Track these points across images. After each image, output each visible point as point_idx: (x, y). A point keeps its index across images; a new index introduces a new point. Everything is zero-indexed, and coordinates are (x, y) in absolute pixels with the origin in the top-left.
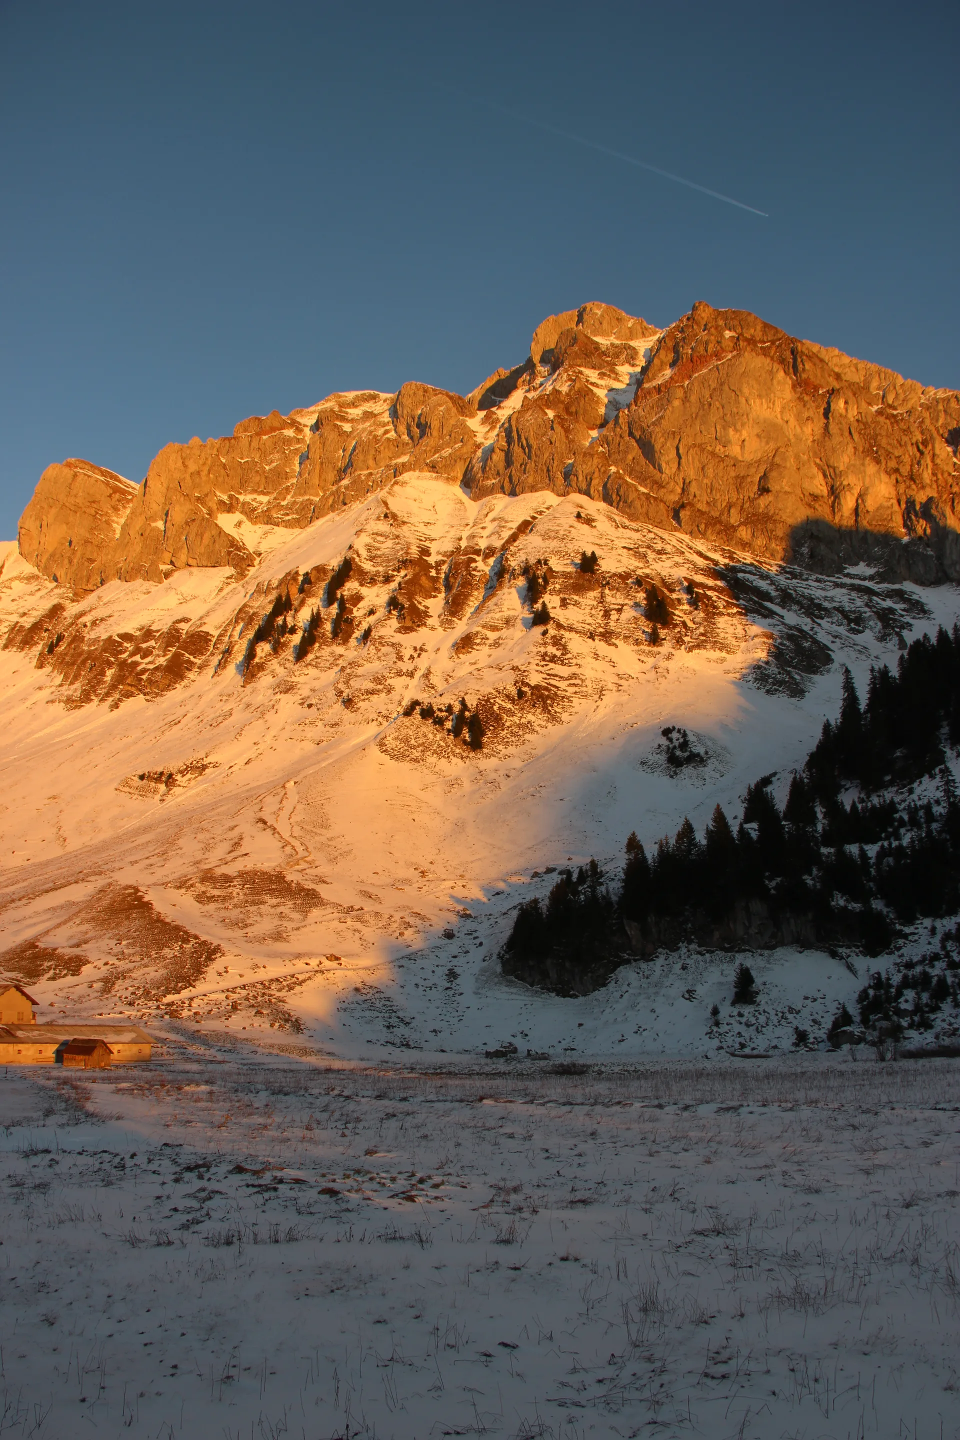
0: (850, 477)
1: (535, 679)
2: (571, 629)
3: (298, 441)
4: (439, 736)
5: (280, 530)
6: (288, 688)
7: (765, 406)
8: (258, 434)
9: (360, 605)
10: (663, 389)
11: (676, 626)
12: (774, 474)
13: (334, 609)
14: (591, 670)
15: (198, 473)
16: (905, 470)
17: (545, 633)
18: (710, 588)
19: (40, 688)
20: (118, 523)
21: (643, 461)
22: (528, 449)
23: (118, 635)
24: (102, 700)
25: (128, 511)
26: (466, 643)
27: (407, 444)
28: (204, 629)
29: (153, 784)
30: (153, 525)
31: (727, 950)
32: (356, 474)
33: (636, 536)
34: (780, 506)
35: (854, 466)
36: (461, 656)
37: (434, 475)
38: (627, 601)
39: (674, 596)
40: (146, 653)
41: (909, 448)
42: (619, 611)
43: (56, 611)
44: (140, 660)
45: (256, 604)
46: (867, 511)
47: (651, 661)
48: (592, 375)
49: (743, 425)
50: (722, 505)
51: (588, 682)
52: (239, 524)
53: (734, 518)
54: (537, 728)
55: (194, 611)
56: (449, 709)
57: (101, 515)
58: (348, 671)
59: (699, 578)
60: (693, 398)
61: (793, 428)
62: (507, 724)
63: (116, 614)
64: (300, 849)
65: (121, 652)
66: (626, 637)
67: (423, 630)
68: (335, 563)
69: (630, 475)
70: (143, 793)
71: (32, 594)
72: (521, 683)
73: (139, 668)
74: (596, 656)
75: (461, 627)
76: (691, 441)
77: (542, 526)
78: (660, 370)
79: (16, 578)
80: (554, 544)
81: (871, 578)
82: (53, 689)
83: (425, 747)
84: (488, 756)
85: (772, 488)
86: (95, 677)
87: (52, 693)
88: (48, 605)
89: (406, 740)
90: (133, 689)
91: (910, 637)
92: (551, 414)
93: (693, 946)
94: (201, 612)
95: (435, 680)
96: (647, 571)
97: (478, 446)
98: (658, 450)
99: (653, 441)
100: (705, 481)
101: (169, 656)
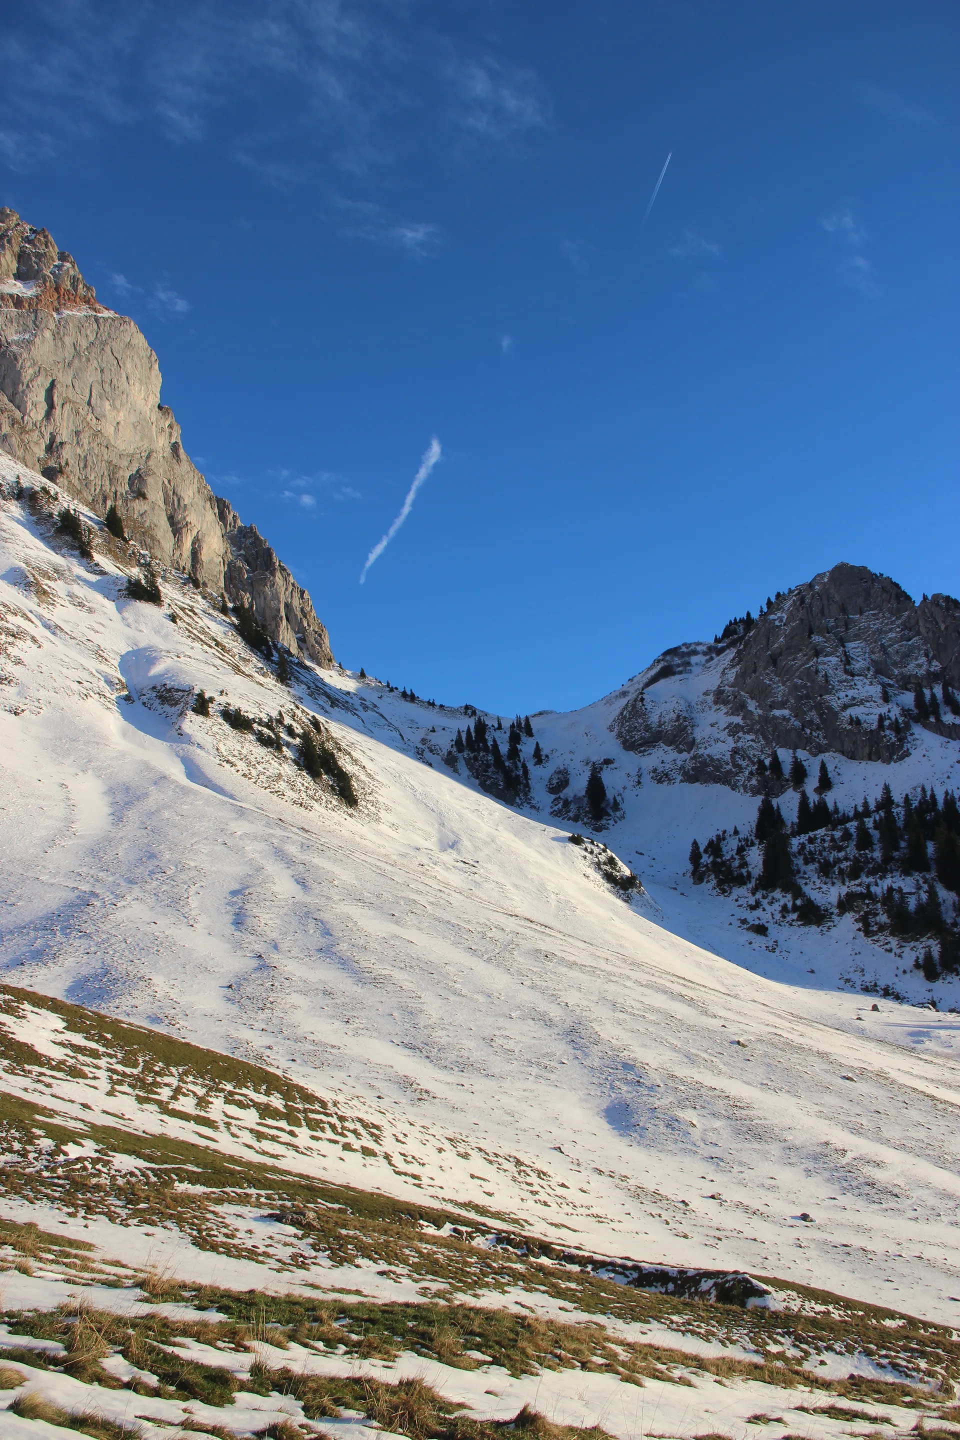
0: (192, 514)
7: (142, 395)
35: (196, 504)
49: (121, 404)
76: (65, 392)
98: (25, 382)
99: (19, 366)
100: (79, 451)
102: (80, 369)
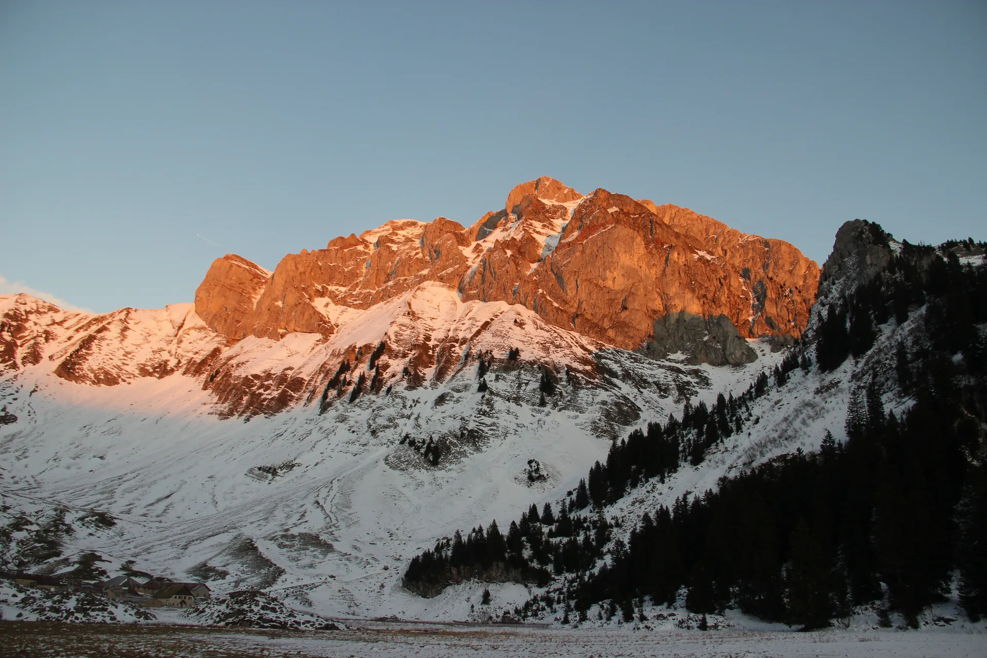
0: (676, 300)
1: (471, 426)
2: (498, 395)
3: (366, 253)
4: (416, 457)
5: (351, 310)
6: (343, 419)
7: (628, 258)
8: (342, 248)
9: (387, 371)
10: (571, 244)
11: (556, 395)
12: (630, 299)
13: (373, 372)
14: (504, 421)
15: (304, 273)
16: (710, 296)
17: (483, 397)
18: (579, 372)
19: (205, 404)
20: (256, 298)
21: (557, 287)
22: (494, 274)
23: (251, 375)
24: (240, 415)
25: (262, 291)
26: (441, 400)
27: (428, 262)
28: (300, 376)
29: (265, 473)
30: (276, 304)
31: (488, 582)
32: (397, 279)
33: (546, 335)
34: (633, 317)
35: (678, 293)
36: (438, 407)
37: (442, 284)
38: (532, 378)
39: (559, 376)
40: (267, 388)
41: (715, 282)
42: (527, 384)
43: (216, 352)
44: (263, 392)
45: (331, 363)
46: (685, 321)
47: (538, 416)
48: (538, 225)
49: (615, 269)
50: (599, 316)
51: (500, 429)
52: (327, 305)
53: (606, 324)
54: (468, 455)
55: (296, 362)
56: (424, 442)
57: (246, 293)
58: (376, 412)
59: (576, 365)
60: (588, 251)
61: (644, 270)
62: (453, 452)
63: (251, 360)
64: (333, 519)
65: (253, 386)
66: (528, 401)
67: (420, 389)
68: (376, 343)
69: (549, 295)
70: (260, 478)
71: (201, 339)
72: (463, 428)
73: (263, 397)
74: (508, 412)
75: (442, 388)
76: (584, 277)
77: (494, 327)
78: (573, 231)
79: (193, 328)
80: (498, 340)
81: (682, 362)
82: (212, 405)
83: (409, 462)
84: (440, 469)
85: (628, 307)
86: (237, 401)
87: (212, 407)
88: (210, 348)
89: (399, 458)
90: (258, 411)
91: (695, 402)
92: (509, 253)
93: (476, 580)
94: (300, 364)
95: (422, 421)
96: (547, 359)
97: (469, 267)
98: (566, 282)
100: (591, 301)
101: (280, 391)
102: (593, 262)
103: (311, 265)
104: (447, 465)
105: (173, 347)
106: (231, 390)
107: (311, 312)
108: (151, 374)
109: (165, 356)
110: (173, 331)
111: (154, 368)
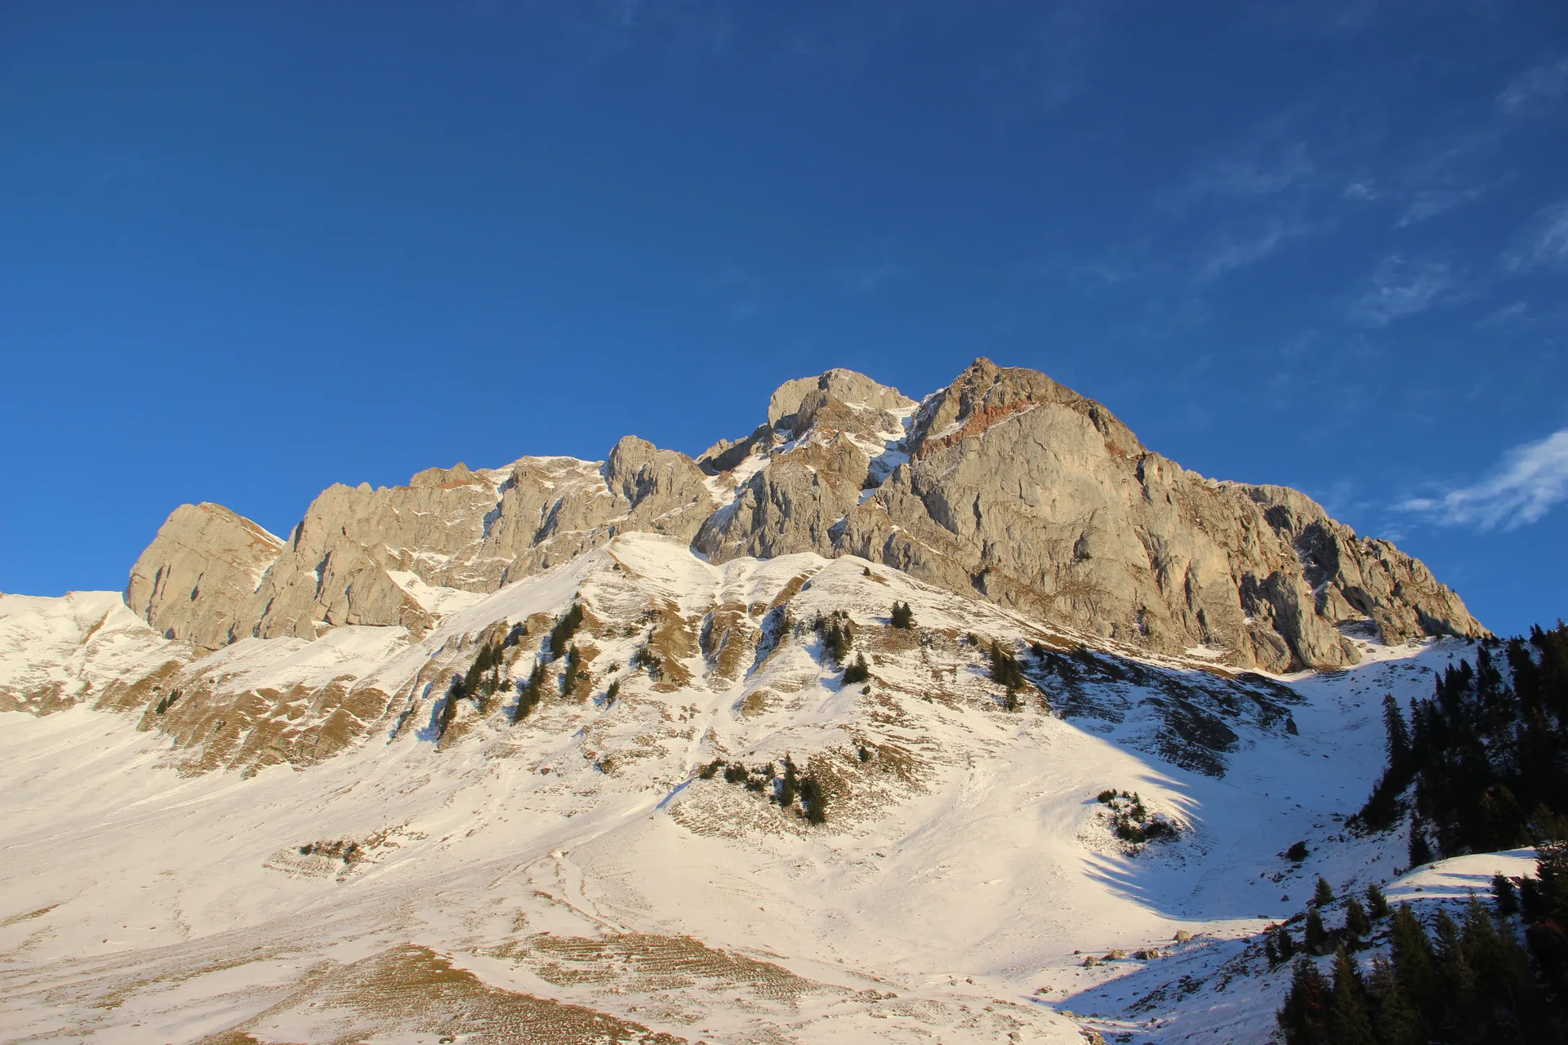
0: (1177, 547)
1: (875, 740)
2: (898, 689)
3: (488, 498)
4: (758, 805)
5: (462, 594)
6: (507, 753)
7: (1078, 463)
8: (441, 486)
9: (596, 659)
10: (953, 440)
11: (1032, 690)
12: (1092, 539)
13: (562, 663)
14: (942, 734)
15: (368, 520)
16: (1234, 545)
17: (865, 692)
19: (144, 752)
20: (258, 574)
21: (931, 521)
22: (785, 506)
23: (258, 691)
24: (232, 767)
25: (272, 562)
26: (753, 704)
27: (625, 503)
28: (376, 686)
29: (324, 859)
30: (307, 574)
32: (561, 533)
33: (940, 598)
34: (1103, 574)
35: (1180, 534)
36: (750, 718)
37: (661, 536)
38: (958, 662)
39: (1017, 658)
40: (296, 713)
41: (1234, 523)
42: (953, 671)
43: (169, 669)
44: (287, 721)
45: (447, 660)
46: (1200, 588)
47: (1016, 727)
48: (850, 437)
49: (1053, 482)
50: (1033, 568)
51: (945, 747)
52: (412, 584)
53: (1049, 587)
54: (897, 799)
55: (362, 671)
56: (769, 770)
57: (240, 564)
60: (992, 451)
61: (1108, 490)
62: (855, 792)
63: (254, 670)
65: (261, 711)
66: (970, 702)
67: (687, 690)
68: (559, 611)
70: (308, 871)
71: (139, 649)
72: (860, 743)
73: (285, 730)
74: (943, 721)
75: (738, 688)
76: (991, 498)
78: (947, 422)
79: (122, 631)
80: (847, 598)
81: (1219, 660)
82: (162, 753)
83: (743, 820)
84: (837, 832)
85: (1092, 554)
86: (224, 738)
87: (160, 757)
88: (158, 662)
89: (710, 810)
90: (277, 754)
94: (370, 670)
96: (972, 631)
97: (715, 507)
98: (952, 507)
99: (945, 496)
100: (1011, 544)
101: (328, 716)
102: (1006, 471)
103: (379, 512)
104: (851, 821)
105: (76, 661)
106: (209, 720)
107: (386, 585)
108: (20, 707)
109: (56, 675)
110: (78, 635)
111: (30, 697)
